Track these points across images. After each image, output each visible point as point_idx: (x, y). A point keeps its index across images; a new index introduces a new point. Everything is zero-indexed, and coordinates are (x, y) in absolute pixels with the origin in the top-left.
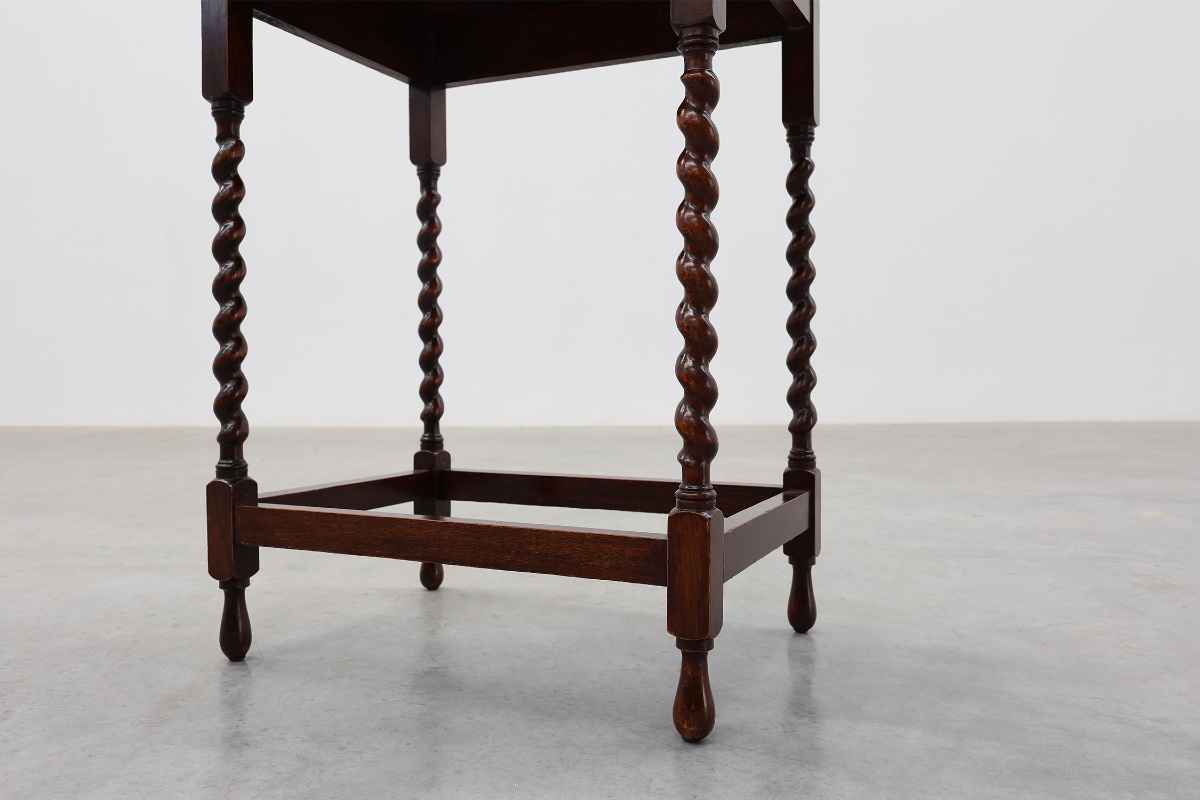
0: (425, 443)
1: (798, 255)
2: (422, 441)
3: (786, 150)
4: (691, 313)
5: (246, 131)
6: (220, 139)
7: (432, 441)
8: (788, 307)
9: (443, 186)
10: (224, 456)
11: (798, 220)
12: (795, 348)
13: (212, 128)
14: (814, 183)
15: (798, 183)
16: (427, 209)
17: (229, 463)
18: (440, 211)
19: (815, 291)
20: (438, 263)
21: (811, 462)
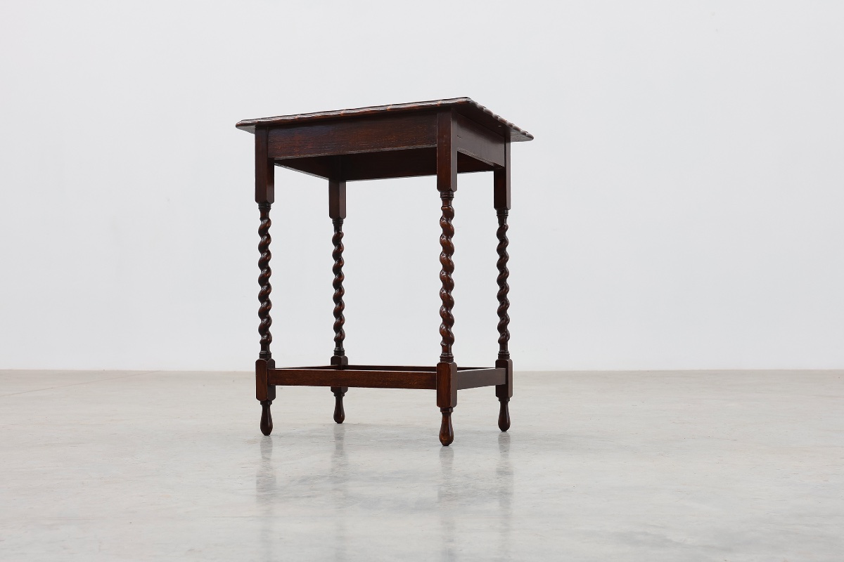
0: (336, 352)
1: (502, 265)
2: (335, 351)
3: (496, 219)
4: (445, 292)
5: (271, 215)
6: (262, 219)
7: (339, 352)
8: (498, 288)
9: (344, 228)
10: (262, 349)
11: (502, 249)
12: (500, 306)
13: (258, 214)
14: (508, 234)
15: (501, 233)
16: (337, 240)
17: (264, 352)
18: (343, 240)
19: (509, 281)
20: (342, 265)
21: (507, 356)
